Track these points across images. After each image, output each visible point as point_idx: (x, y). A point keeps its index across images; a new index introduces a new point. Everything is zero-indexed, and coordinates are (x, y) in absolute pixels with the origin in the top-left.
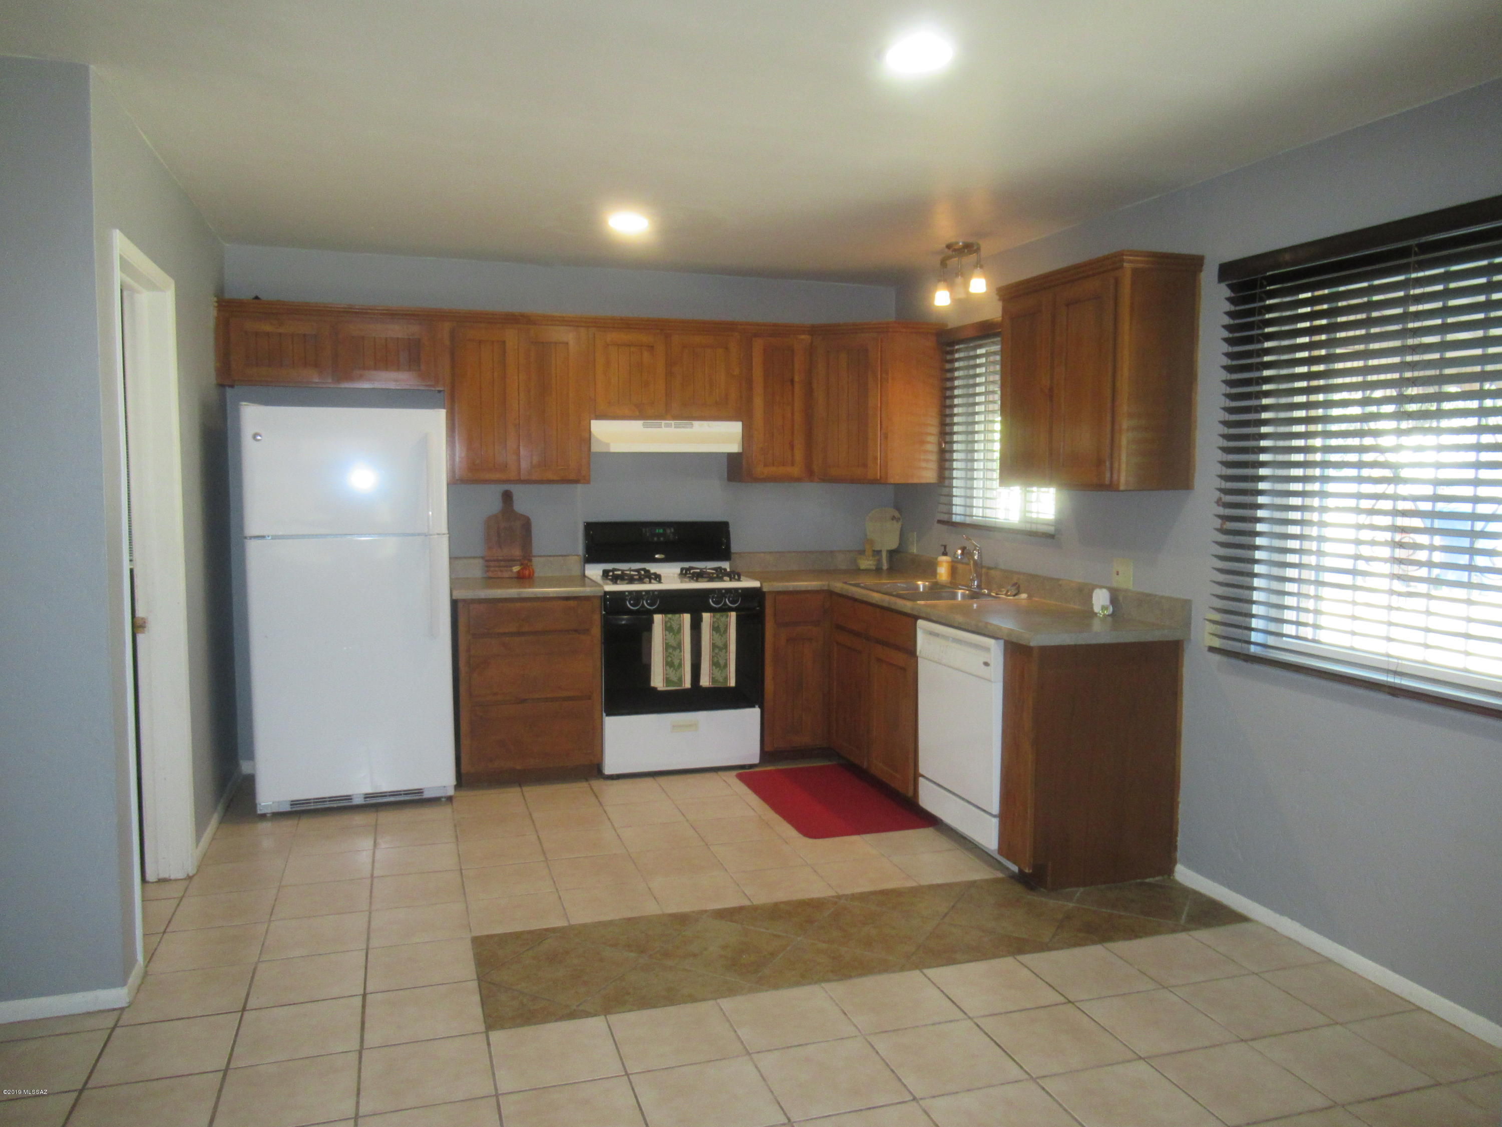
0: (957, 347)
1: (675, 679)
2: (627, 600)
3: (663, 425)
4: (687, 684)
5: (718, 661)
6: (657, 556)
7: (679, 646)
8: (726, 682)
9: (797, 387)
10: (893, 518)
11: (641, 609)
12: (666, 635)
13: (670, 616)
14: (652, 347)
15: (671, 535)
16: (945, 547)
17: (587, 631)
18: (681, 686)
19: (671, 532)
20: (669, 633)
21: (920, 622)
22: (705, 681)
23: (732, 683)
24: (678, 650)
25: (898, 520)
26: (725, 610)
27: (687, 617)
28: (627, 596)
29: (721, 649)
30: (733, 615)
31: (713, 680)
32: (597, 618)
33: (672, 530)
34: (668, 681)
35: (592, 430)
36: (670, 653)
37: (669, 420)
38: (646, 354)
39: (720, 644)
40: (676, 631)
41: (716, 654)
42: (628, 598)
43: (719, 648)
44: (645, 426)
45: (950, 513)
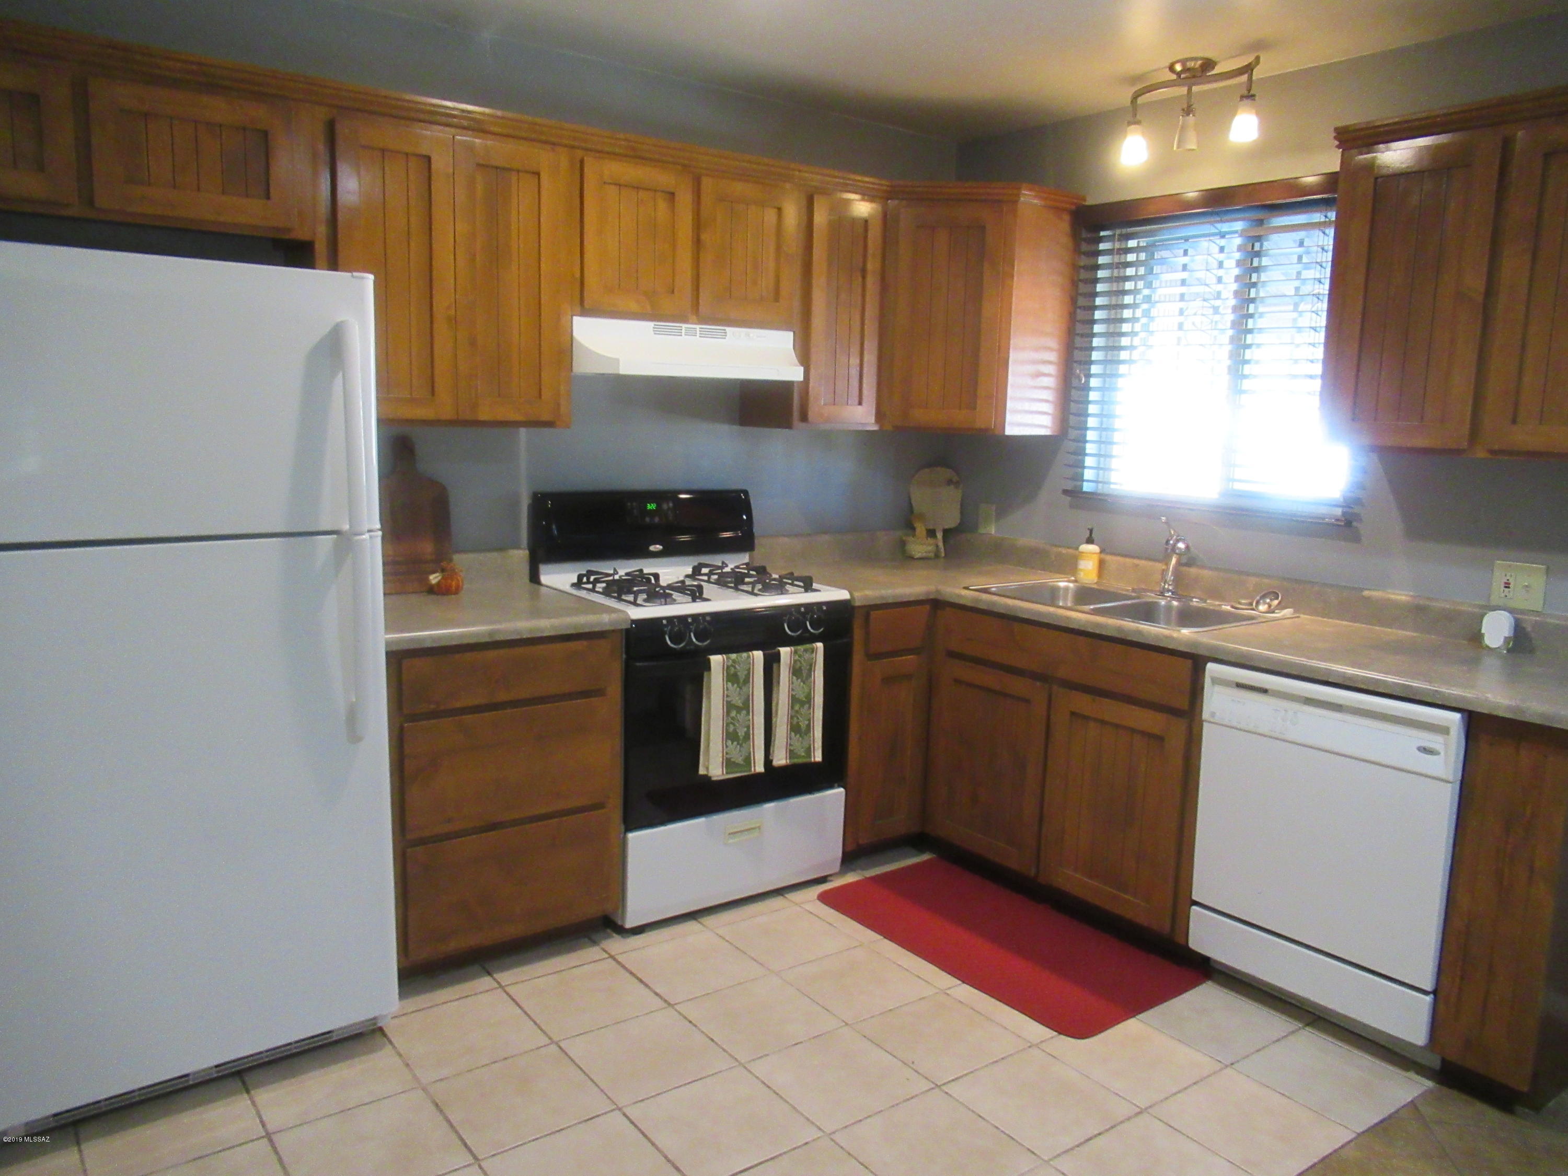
0: (1102, 234)
1: (740, 760)
2: (665, 633)
3: (683, 331)
4: (760, 768)
5: (798, 723)
6: (652, 548)
7: (746, 706)
8: (809, 755)
9: (870, 280)
10: (950, 482)
11: (688, 648)
12: (727, 690)
13: (734, 656)
14: (673, 194)
15: (670, 512)
16: (1091, 531)
17: (599, 692)
18: (750, 770)
19: (669, 509)
20: (733, 685)
21: (1210, 666)
22: (780, 759)
23: (818, 757)
24: (744, 712)
25: (957, 484)
26: (809, 639)
27: (758, 655)
28: (666, 626)
29: (802, 703)
30: (820, 645)
31: (791, 753)
32: (616, 668)
33: (671, 505)
34: (729, 763)
35: (575, 334)
36: (733, 718)
37: (692, 323)
38: (662, 205)
39: (802, 697)
40: (741, 681)
41: (797, 712)
42: (667, 629)
43: (800, 702)
44: (656, 331)
45: (1080, 478)
